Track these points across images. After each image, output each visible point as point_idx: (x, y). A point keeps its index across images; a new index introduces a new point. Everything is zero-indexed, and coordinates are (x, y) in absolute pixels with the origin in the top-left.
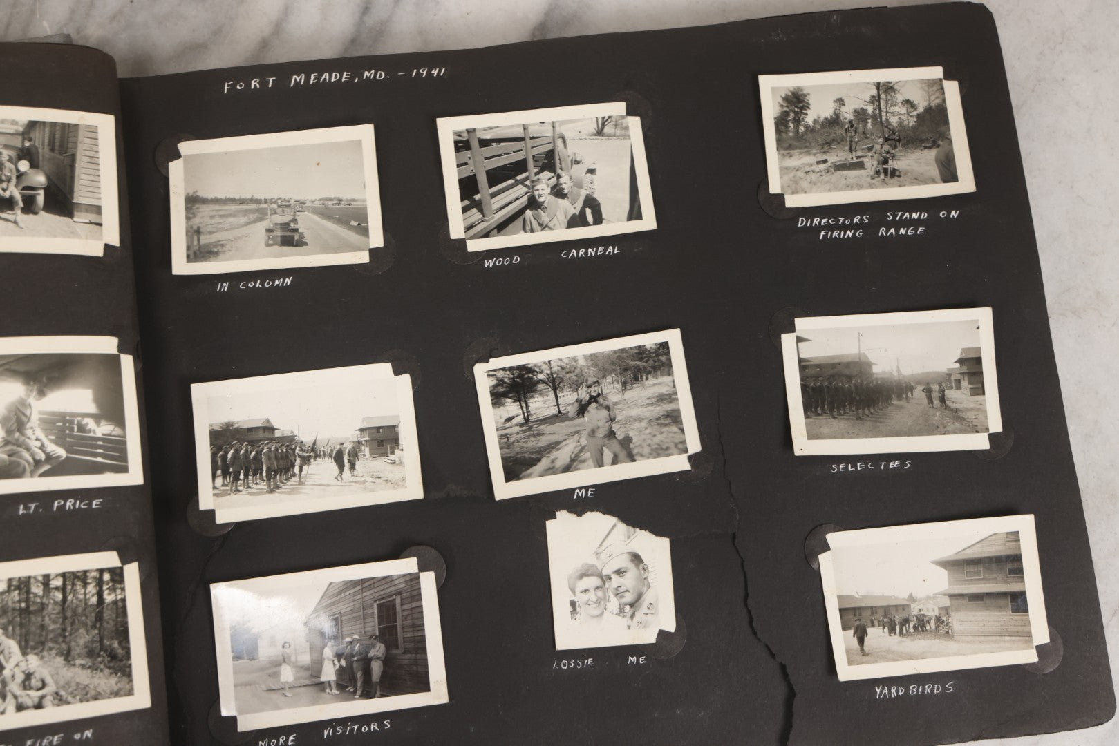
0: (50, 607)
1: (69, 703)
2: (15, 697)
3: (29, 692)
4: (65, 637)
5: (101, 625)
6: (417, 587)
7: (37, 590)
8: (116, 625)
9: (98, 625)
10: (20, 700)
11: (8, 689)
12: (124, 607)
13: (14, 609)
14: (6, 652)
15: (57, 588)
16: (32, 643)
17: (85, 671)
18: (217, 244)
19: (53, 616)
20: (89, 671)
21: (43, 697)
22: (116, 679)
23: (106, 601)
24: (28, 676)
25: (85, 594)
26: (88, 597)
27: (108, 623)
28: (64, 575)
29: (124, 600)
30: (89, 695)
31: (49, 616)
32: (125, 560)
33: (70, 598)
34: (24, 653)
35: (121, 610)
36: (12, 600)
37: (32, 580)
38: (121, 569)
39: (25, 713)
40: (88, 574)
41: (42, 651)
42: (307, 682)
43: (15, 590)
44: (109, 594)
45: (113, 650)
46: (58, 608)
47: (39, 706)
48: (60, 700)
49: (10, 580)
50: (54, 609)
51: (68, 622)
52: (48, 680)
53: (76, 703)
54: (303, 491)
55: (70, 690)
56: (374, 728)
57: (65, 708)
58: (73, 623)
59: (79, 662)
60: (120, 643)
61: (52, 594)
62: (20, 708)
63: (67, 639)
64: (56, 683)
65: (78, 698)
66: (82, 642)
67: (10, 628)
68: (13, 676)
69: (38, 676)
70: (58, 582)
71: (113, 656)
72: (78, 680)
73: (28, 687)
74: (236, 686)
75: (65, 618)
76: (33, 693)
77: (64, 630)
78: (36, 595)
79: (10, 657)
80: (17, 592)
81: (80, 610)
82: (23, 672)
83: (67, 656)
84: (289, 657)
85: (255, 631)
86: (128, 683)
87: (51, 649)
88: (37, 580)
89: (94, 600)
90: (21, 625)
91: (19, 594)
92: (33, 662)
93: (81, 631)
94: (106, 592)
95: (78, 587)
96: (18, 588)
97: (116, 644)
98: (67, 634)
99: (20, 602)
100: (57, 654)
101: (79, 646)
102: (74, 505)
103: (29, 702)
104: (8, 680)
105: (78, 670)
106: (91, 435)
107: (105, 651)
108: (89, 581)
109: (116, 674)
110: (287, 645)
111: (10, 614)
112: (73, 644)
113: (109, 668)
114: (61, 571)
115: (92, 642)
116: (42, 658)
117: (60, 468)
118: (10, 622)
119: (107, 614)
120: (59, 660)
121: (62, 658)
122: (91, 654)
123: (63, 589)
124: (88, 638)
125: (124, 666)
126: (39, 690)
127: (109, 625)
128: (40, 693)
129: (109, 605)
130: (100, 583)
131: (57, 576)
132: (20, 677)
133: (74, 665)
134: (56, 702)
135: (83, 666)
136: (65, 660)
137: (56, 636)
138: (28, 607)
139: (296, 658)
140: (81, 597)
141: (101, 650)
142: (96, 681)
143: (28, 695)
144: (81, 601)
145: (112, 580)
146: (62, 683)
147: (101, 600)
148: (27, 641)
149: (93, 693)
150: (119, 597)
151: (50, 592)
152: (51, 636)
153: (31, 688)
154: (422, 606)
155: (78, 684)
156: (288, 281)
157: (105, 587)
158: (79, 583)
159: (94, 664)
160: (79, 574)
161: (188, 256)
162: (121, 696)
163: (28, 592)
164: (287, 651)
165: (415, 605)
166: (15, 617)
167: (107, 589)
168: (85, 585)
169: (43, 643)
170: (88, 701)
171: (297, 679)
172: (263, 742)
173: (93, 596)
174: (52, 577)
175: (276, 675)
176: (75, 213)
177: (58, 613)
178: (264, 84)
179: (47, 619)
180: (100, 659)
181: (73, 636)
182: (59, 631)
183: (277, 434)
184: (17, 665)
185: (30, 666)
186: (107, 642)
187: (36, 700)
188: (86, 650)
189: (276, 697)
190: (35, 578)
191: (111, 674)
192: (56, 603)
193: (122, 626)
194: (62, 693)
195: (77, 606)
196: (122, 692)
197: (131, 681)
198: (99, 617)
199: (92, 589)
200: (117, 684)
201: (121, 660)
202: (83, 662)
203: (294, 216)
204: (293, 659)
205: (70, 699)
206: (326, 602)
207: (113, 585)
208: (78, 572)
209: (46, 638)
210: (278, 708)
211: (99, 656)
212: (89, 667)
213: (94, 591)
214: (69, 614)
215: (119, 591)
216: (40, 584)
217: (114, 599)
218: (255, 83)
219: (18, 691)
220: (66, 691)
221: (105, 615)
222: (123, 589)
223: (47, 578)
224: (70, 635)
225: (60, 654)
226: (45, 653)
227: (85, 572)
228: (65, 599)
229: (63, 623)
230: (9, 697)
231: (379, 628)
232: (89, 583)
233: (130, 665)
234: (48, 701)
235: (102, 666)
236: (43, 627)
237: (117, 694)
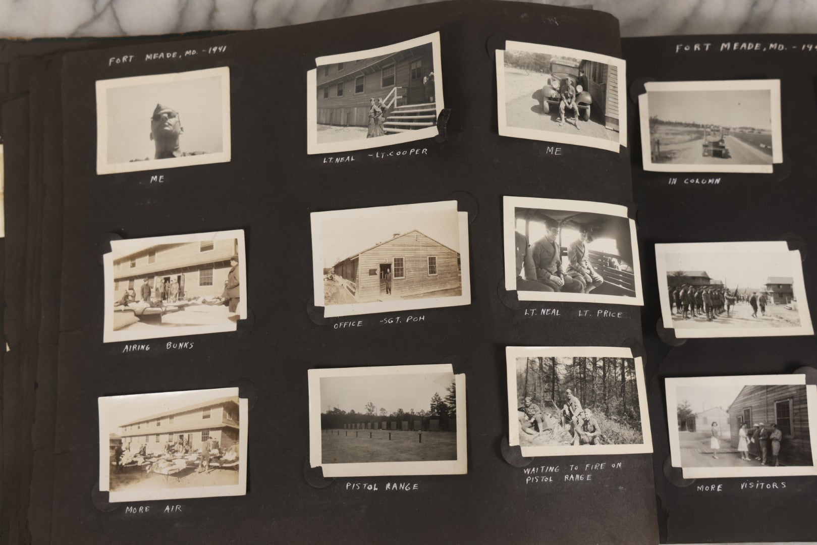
0: (597, 379)
1: (609, 443)
2: (579, 435)
3: (586, 433)
4: (605, 400)
5: (624, 395)
6: (804, 394)
7: (590, 367)
8: (632, 396)
9: (623, 395)
10: (582, 437)
11: (575, 429)
12: (636, 385)
13: (577, 378)
14: (573, 404)
15: (600, 367)
16: (587, 402)
17: (616, 424)
18: (670, 152)
19: (598, 385)
20: (619, 424)
21: (594, 437)
22: (633, 432)
23: (626, 380)
24: (586, 422)
25: (615, 373)
26: (617, 375)
27: (628, 394)
28: (603, 359)
29: (635, 380)
30: (619, 440)
31: (596, 385)
32: (635, 354)
33: (607, 375)
34: (584, 408)
35: (634, 387)
36: (576, 371)
37: (587, 360)
38: (633, 360)
39: (585, 446)
40: (617, 361)
41: (593, 407)
42: (729, 450)
43: (577, 365)
44: (628, 376)
45: (631, 412)
46: (601, 381)
47: (592, 443)
48: (604, 441)
49: (575, 358)
50: (599, 381)
51: (607, 390)
52: (597, 427)
53: (612, 444)
54: (731, 322)
55: (609, 434)
56: (775, 486)
57: (606, 446)
58: (609, 392)
59: (613, 417)
60: (634, 408)
61: (598, 371)
62: (582, 442)
63: (607, 401)
64: (601, 429)
65: (613, 440)
66: (614, 404)
67: (575, 390)
68: (578, 421)
69: (591, 422)
70: (600, 364)
71: (631, 417)
72: (613, 429)
73: (586, 430)
74: (681, 448)
75: (605, 387)
76: (588, 433)
77: (605, 395)
78: (589, 370)
79: (576, 409)
80: (578, 367)
81: (613, 383)
82: (583, 419)
83: (606, 412)
84: (716, 433)
85: (693, 412)
86: (640, 435)
87: (598, 407)
88: (590, 361)
89: (620, 378)
90: (582, 389)
91: (580, 368)
92: (589, 414)
93: (614, 397)
94: (626, 374)
95: (612, 369)
96: (579, 364)
97: (632, 409)
98: (606, 398)
99: (580, 373)
100: (601, 410)
101: (613, 407)
102: (608, 314)
103: (587, 440)
104: (575, 423)
105: (613, 422)
106: (616, 269)
107: (627, 412)
108: (617, 365)
109: (634, 428)
110: (715, 424)
111: (575, 380)
112: (609, 405)
113: (629, 424)
114: (602, 357)
115: (620, 405)
116: (593, 412)
117: (601, 289)
118: (575, 386)
119: (627, 388)
120: (603, 414)
121: (604, 414)
122: (619, 413)
123: (603, 368)
124: (618, 402)
125: (637, 423)
126: (592, 432)
127: (629, 396)
128: (592, 434)
129: (627, 382)
130: (623, 367)
131: (600, 359)
132: (581, 422)
133: (611, 419)
134: (601, 441)
135: (615, 420)
136: (605, 415)
137: (600, 399)
138: (585, 377)
139: (721, 433)
140: (613, 375)
141: (625, 412)
142: (622, 431)
143: (586, 435)
144: (613, 378)
145: (629, 366)
146: (604, 430)
147: (623, 378)
148: (585, 399)
149: (621, 439)
150: (633, 378)
151: (597, 370)
152: (598, 398)
153: (587, 431)
154: (807, 408)
155: (613, 432)
156: (718, 181)
157: (625, 371)
158: (612, 366)
159: (621, 420)
160: (612, 360)
161: (652, 159)
162: (636, 443)
163: (585, 367)
164: (715, 428)
165: (802, 406)
166: (578, 383)
167: (626, 372)
168: (615, 367)
169: (594, 402)
170: (619, 444)
171: (722, 448)
172: (700, 487)
173: (619, 375)
174: (597, 360)
175: (708, 444)
176: (607, 123)
177: (601, 384)
178: (703, 48)
179: (595, 386)
180: (624, 417)
181: (609, 400)
182: (602, 395)
183: (712, 282)
184: (579, 414)
185: (587, 416)
186: (628, 407)
187: (591, 439)
188: (617, 410)
189: (708, 458)
190: (588, 359)
191: (630, 428)
192: (600, 377)
193: (635, 398)
194: (605, 436)
195: (611, 381)
196: (637, 441)
197: (641, 434)
198: (623, 390)
199: (618, 370)
200: (634, 435)
201: (636, 420)
202: (615, 418)
203: (722, 137)
204: (719, 434)
205: (609, 441)
206: (742, 398)
207: (629, 370)
208: (611, 358)
209: (595, 399)
210: (709, 465)
211: (624, 415)
212: (619, 422)
213: (620, 372)
214: (607, 385)
215: (632, 374)
216: (591, 364)
217: (630, 379)
218: (697, 47)
219: (581, 432)
220: (607, 435)
221: (626, 389)
222: (635, 373)
223: (595, 359)
224: (608, 399)
225: (603, 410)
226: (595, 409)
227: (615, 359)
228: (605, 374)
229: (604, 391)
230: (576, 434)
231: (777, 420)
232: (617, 367)
233: (641, 423)
234: (597, 440)
235: (626, 422)
236: (593, 391)
237: (634, 441)
